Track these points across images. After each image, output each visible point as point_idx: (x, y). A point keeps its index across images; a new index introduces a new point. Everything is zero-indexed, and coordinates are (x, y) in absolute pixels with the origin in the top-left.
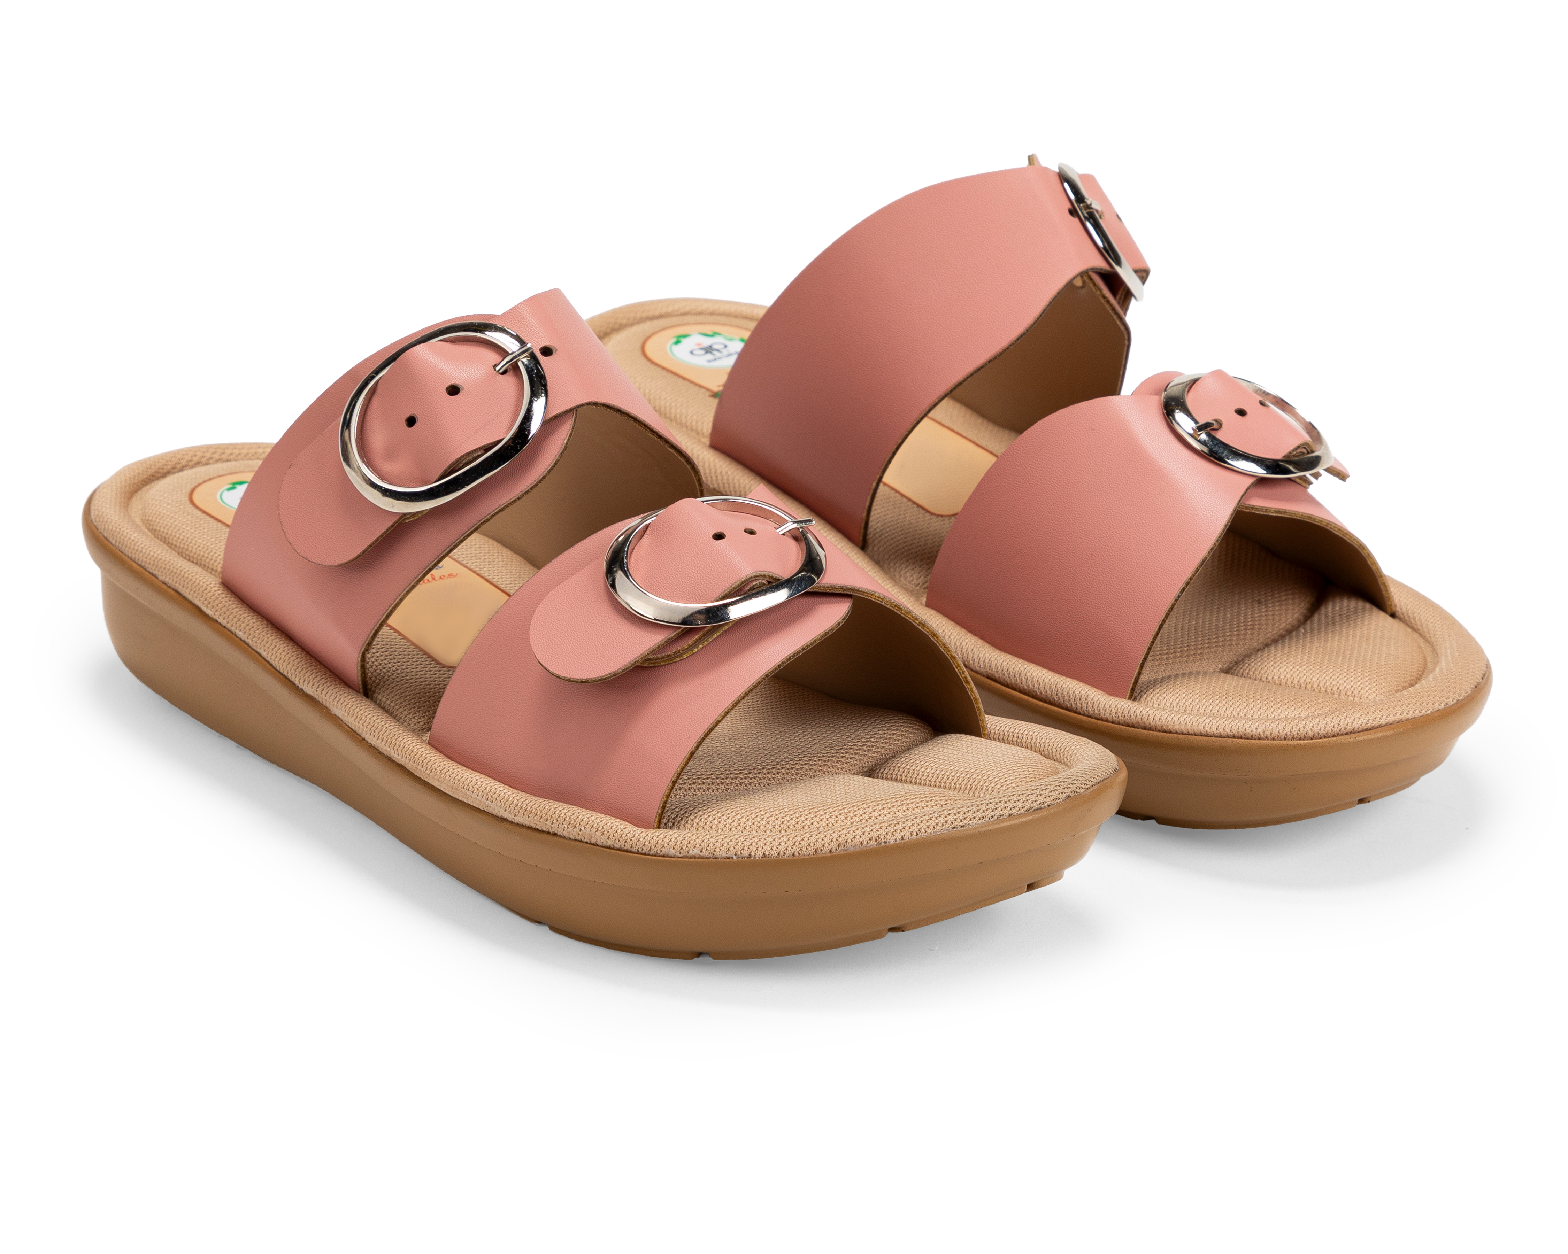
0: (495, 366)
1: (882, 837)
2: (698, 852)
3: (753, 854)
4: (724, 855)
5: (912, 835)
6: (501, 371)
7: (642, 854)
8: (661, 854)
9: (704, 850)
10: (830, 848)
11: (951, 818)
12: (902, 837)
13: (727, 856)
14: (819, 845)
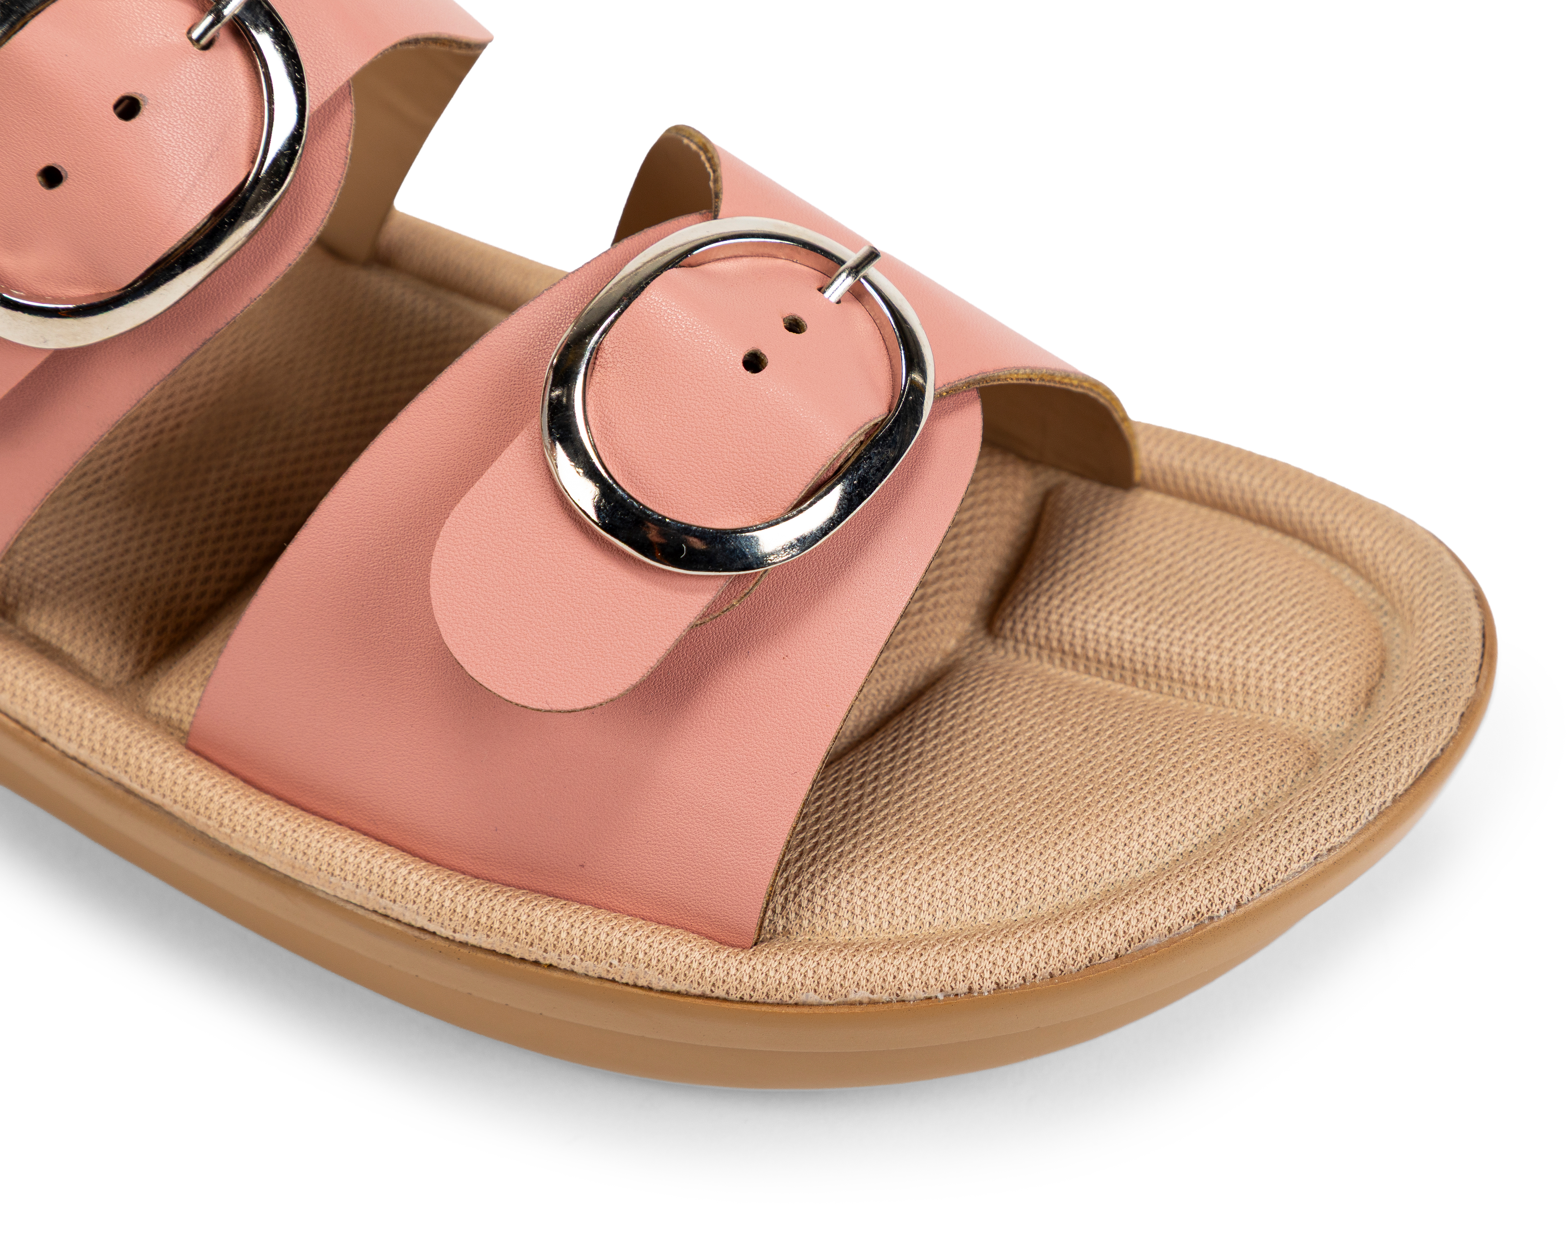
0: (189, 32)
1: (1204, 910)
2: (868, 994)
3: (976, 987)
4: (922, 995)
5: (1253, 893)
6: (204, 41)
7: (751, 1003)
8: (791, 1002)
9: (878, 990)
10: (1115, 950)
11: (1308, 842)
12: (1238, 902)
13: (927, 995)
14: (1095, 949)
